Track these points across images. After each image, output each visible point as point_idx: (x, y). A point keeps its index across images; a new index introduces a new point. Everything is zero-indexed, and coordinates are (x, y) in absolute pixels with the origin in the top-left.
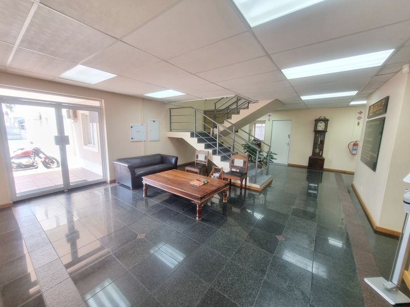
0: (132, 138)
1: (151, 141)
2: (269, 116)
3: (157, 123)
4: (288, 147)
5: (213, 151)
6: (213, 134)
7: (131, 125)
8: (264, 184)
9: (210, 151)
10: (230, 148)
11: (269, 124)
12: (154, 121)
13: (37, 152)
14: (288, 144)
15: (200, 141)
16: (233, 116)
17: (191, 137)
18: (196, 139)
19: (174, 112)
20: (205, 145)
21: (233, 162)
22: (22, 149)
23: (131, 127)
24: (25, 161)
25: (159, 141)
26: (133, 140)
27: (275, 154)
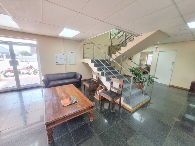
0: (57, 63)
1: (70, 64)
2: (156, 48)
3: (74, 54)
4: (171, 72)
5: (102, 73)
6: (109, 61)
7: (56, 54)
8: (137, 105)
9: (100, 73)
10: (119, 71)
11: (155, 54)
12: (72, 53)
13: (31, 67)
14: (171, 70)
15: (96, 65)
16: (122, 48)
17: (91, 63)
18: (93, 64)
19: (85, 47)
20: (98, 68)
21: (112, 83)
22: (26, 66)
23: (56, 56)
24: (26, 71)
25: (75, 64)
26: (57, 64)
27: (156, 78)
